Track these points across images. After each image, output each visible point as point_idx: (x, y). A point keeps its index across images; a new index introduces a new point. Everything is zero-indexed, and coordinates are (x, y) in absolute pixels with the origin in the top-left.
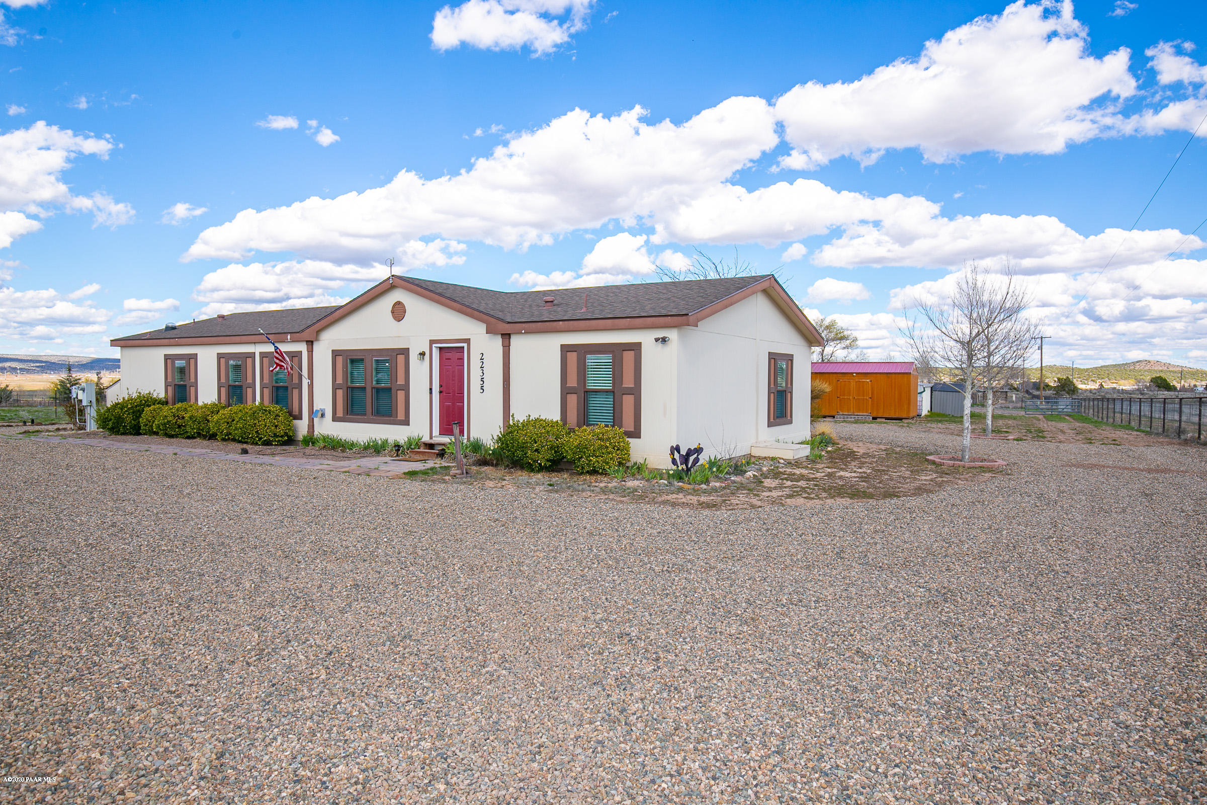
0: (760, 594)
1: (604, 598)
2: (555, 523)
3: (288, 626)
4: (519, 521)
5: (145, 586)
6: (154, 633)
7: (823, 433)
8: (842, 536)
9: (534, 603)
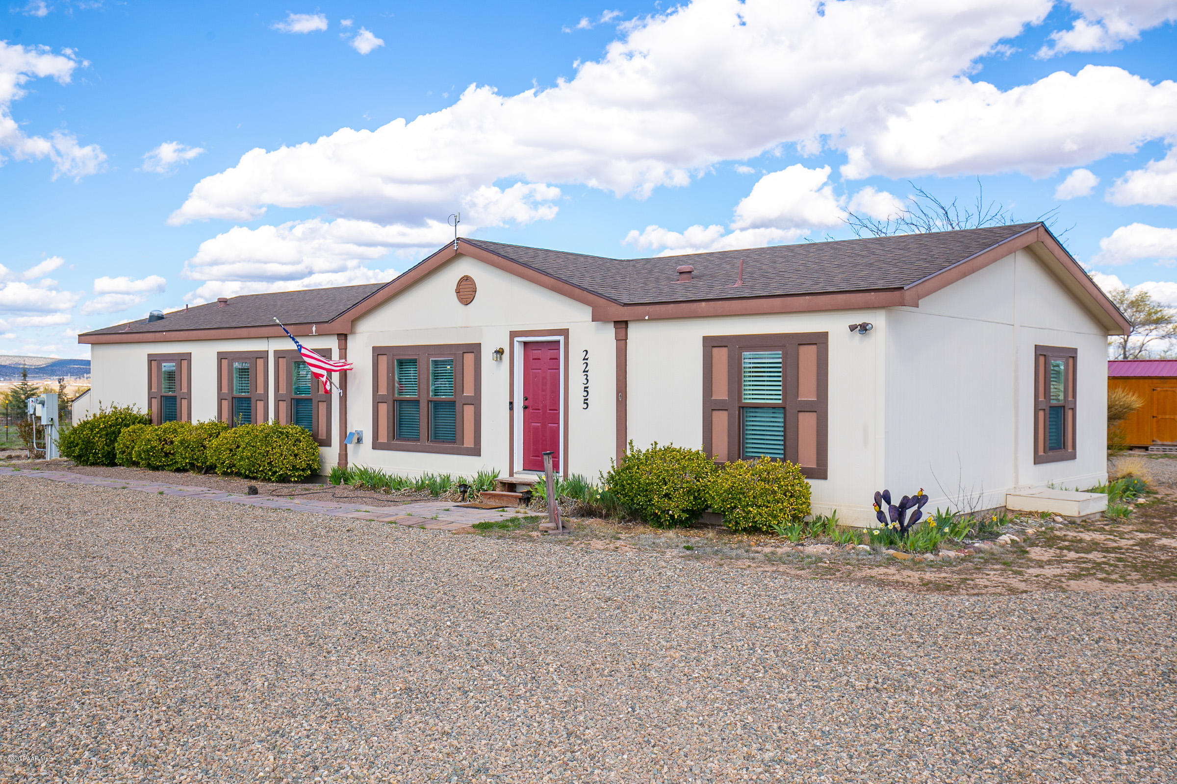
0: (1031, 734)
1: (775, 726)
2: (696, 606)
3: (315, 746)
4: (641, 601)
5: (122, 680)
6: (134, 748)
7: (1130, 475)
8: (1169, 644)
9: (668, 729)
